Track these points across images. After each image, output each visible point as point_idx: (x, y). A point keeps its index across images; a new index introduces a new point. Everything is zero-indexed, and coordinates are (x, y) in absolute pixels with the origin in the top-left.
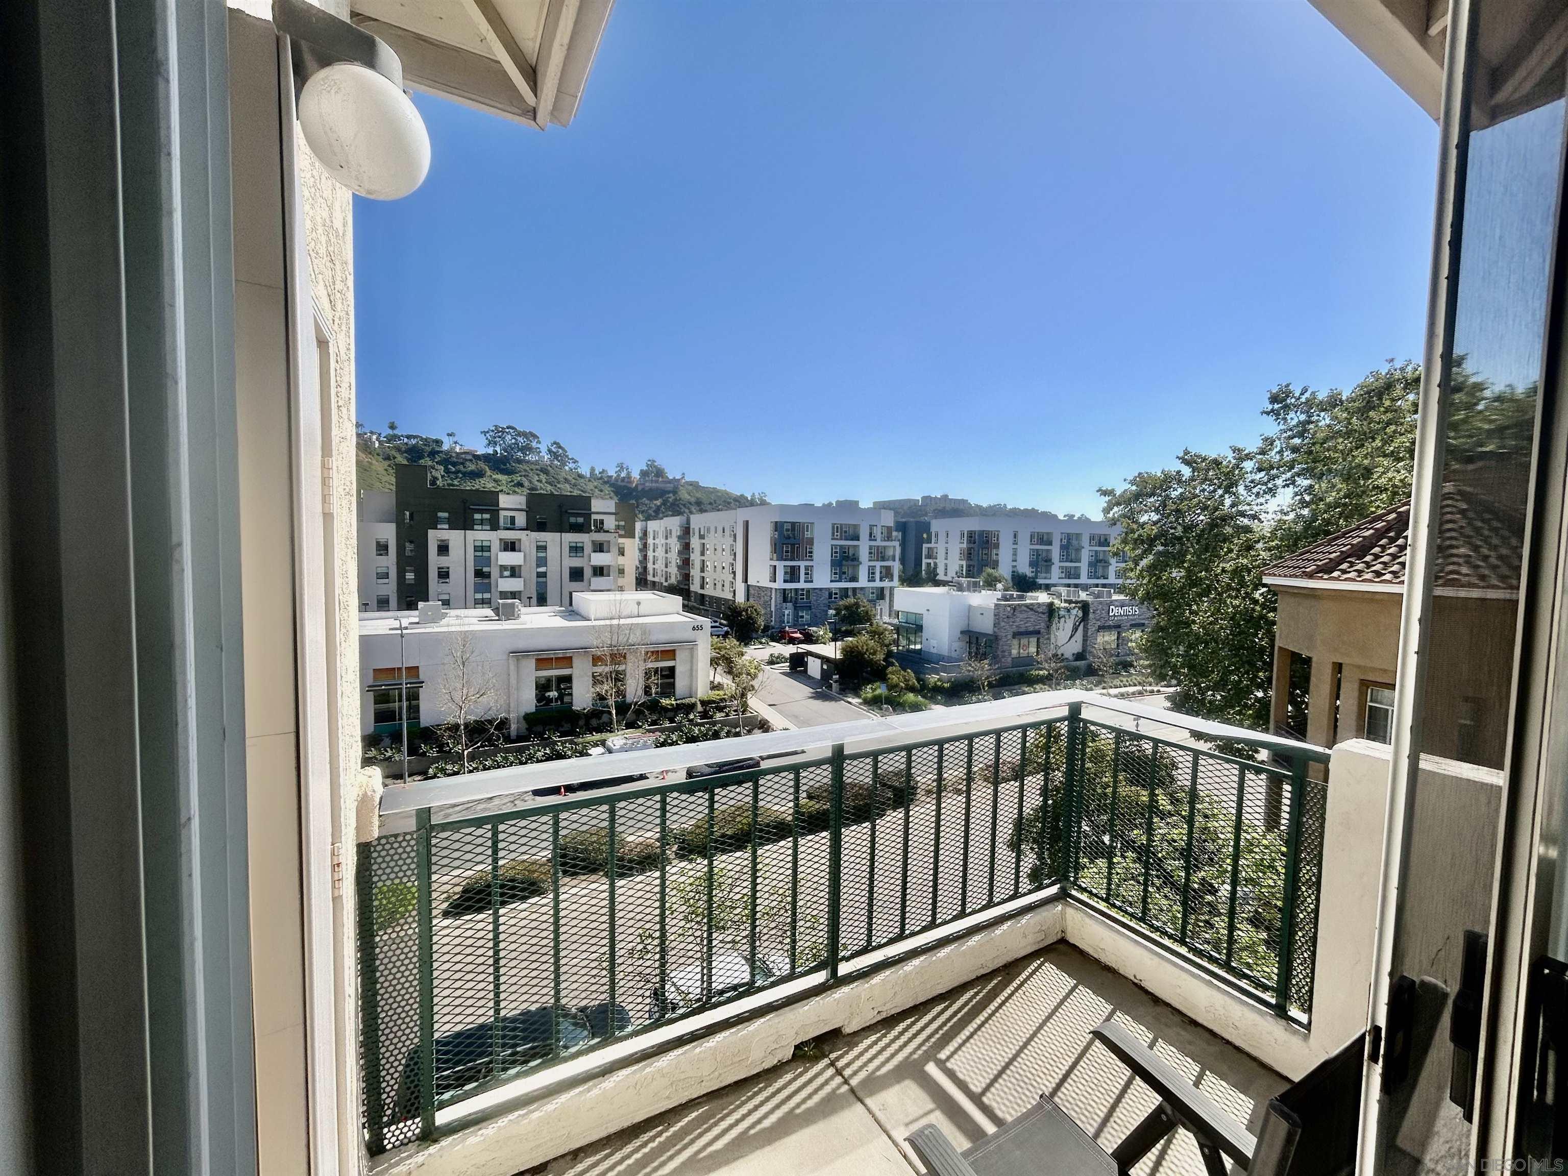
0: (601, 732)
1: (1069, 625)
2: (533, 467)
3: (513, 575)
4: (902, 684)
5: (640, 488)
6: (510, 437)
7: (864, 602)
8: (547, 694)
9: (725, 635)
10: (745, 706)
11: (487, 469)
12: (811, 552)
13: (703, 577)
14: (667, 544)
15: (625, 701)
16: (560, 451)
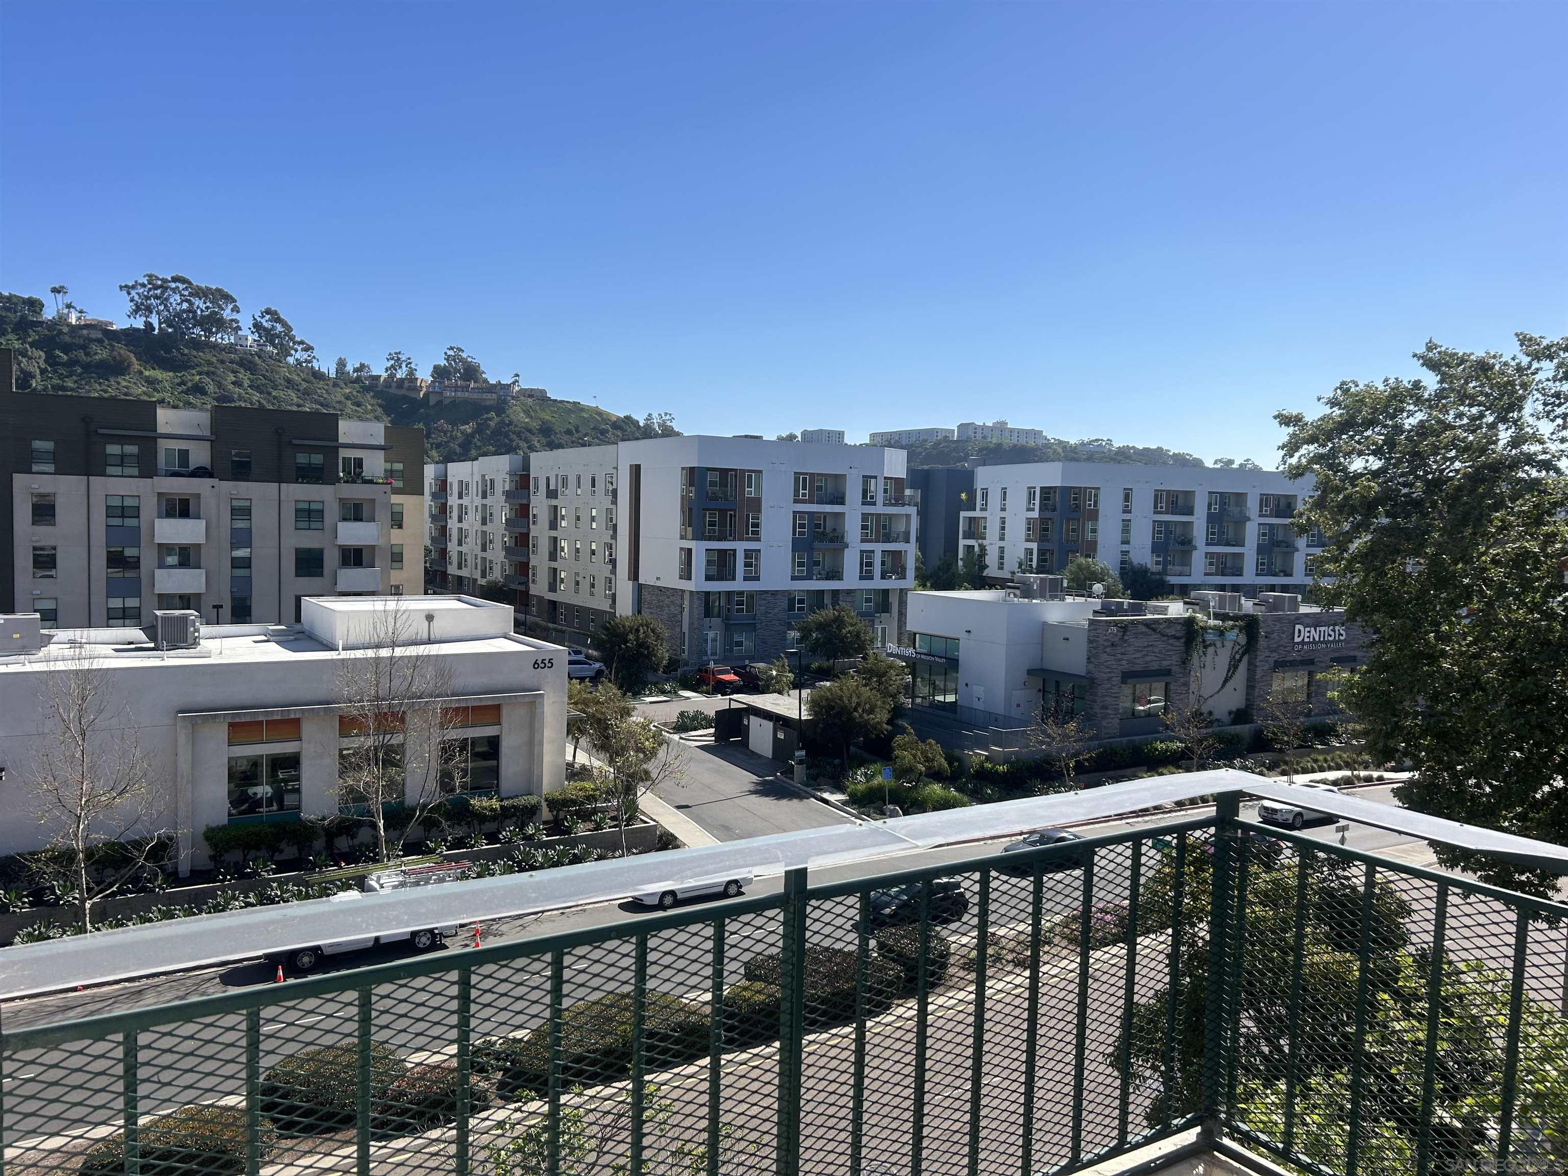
0: (357, 862)
1: (1223, 658)
2: (224, 356)
3: (184, 563)
4: (920, 766)
5: (432, 401)
6: (178, 297)
7: (851, 616)
8: (251, 791)
9: (596, 678)
10: (632, 809)
11: (134, 360)
12: (756, 525)
13: (555, 570)
14: (484, 506)
15: (402, 803)
16: (279, 328)
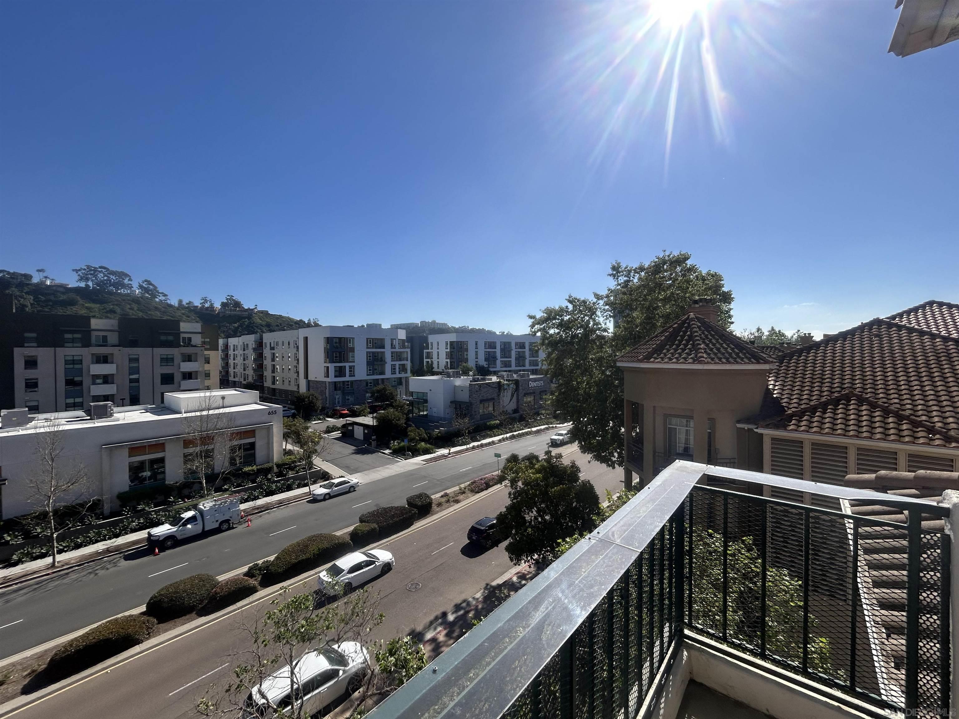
0: (193, 498)
1: (509, 393)
2: (125, 298)
3: (106, 382)
4: (417, 438)
5: (221, 315)
6: (102, 275)
7: (389, 387)
8: (141, 475)
9: (294, 416)
10: (310, 465)
11: (80, 299)
12: (353, 357)
13: (274, 377)
14: (244, 354)
15: (213, 472)
16: (151, 287)
